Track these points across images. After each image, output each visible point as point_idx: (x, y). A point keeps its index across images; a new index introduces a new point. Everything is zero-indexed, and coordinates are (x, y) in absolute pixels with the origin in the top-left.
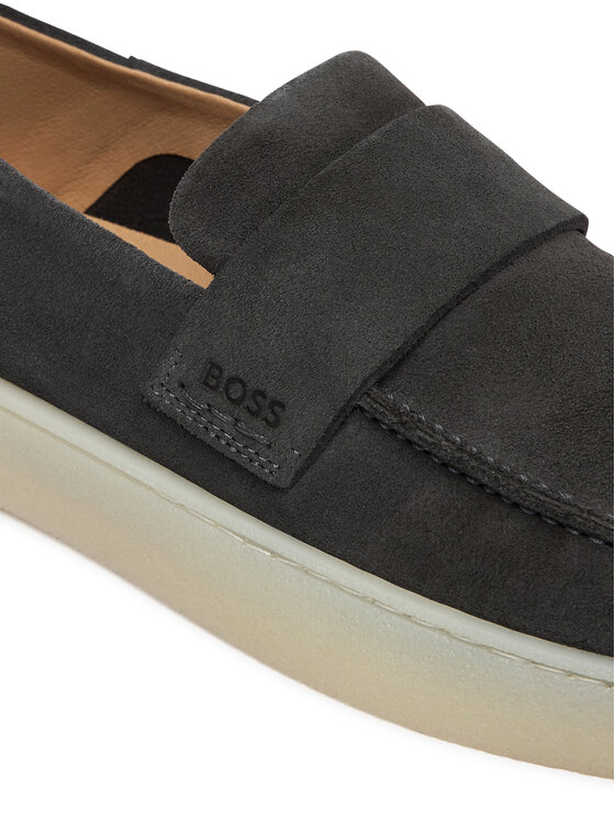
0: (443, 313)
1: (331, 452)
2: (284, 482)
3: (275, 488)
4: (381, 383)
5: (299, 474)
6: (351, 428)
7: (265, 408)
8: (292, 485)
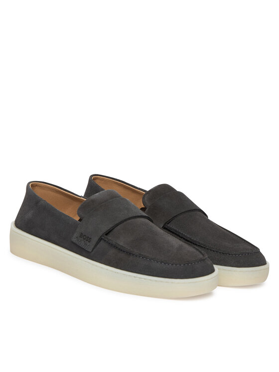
0: (117, 225)
1: (98, 246)
2: (90, 251)
3: (89, 252)
4: (106, 235)
5: (93, 249)
6: (101, 242)
7: (89, 239)
8: (92, 251)
